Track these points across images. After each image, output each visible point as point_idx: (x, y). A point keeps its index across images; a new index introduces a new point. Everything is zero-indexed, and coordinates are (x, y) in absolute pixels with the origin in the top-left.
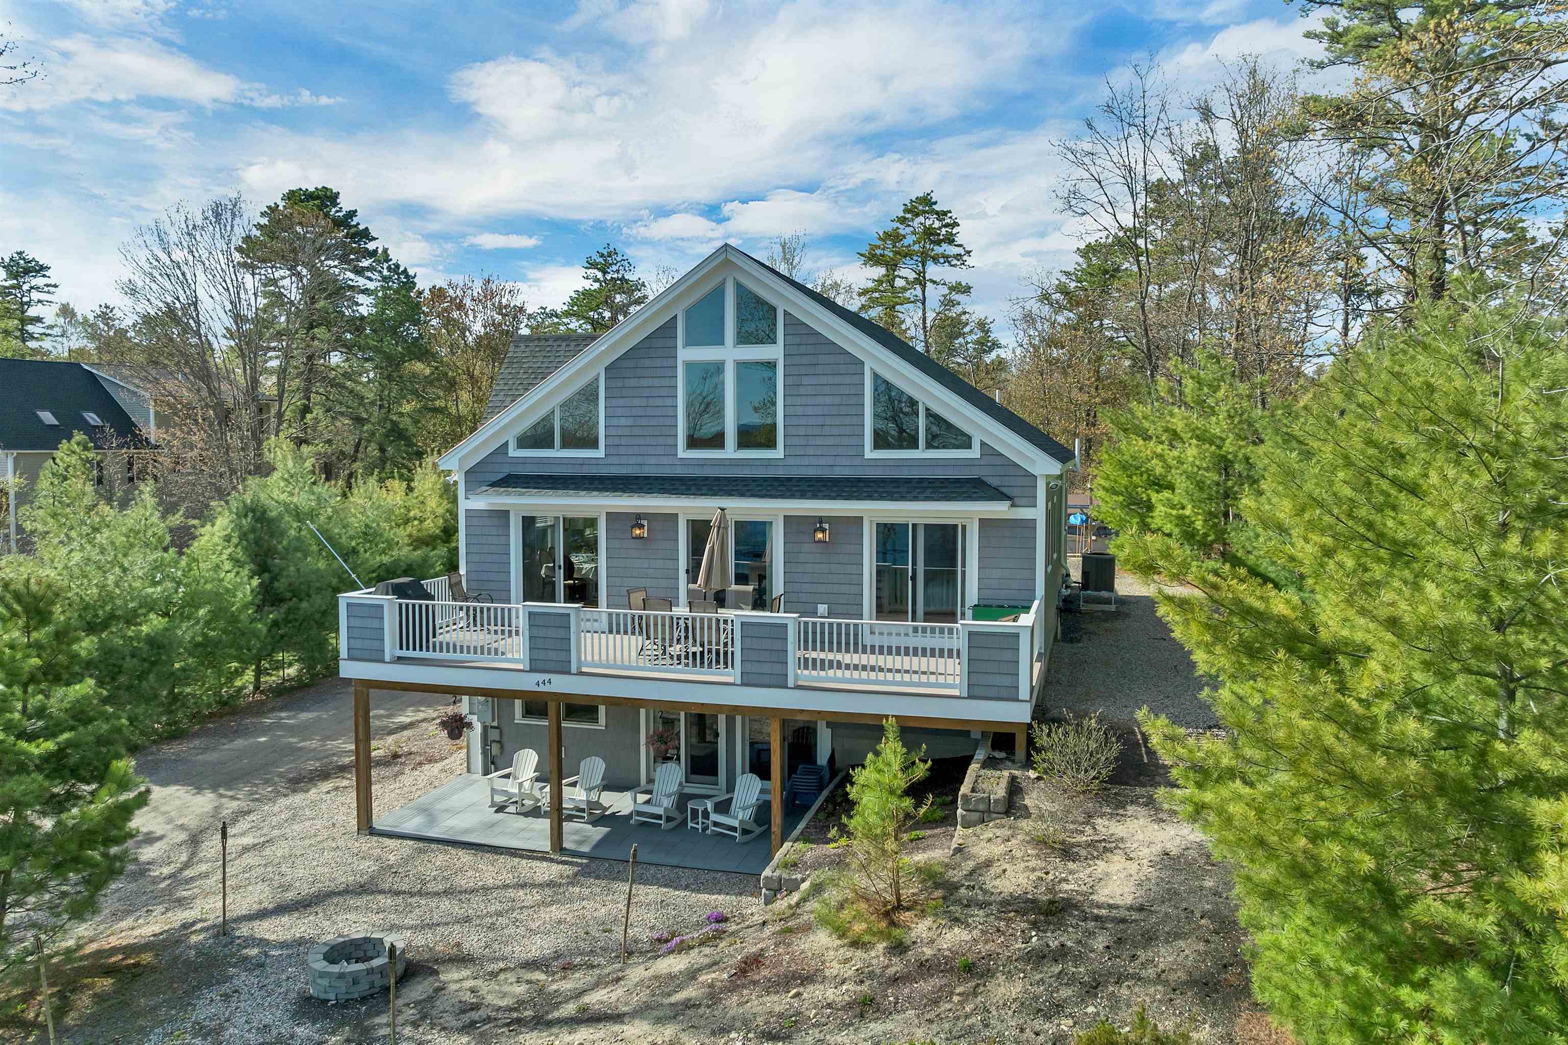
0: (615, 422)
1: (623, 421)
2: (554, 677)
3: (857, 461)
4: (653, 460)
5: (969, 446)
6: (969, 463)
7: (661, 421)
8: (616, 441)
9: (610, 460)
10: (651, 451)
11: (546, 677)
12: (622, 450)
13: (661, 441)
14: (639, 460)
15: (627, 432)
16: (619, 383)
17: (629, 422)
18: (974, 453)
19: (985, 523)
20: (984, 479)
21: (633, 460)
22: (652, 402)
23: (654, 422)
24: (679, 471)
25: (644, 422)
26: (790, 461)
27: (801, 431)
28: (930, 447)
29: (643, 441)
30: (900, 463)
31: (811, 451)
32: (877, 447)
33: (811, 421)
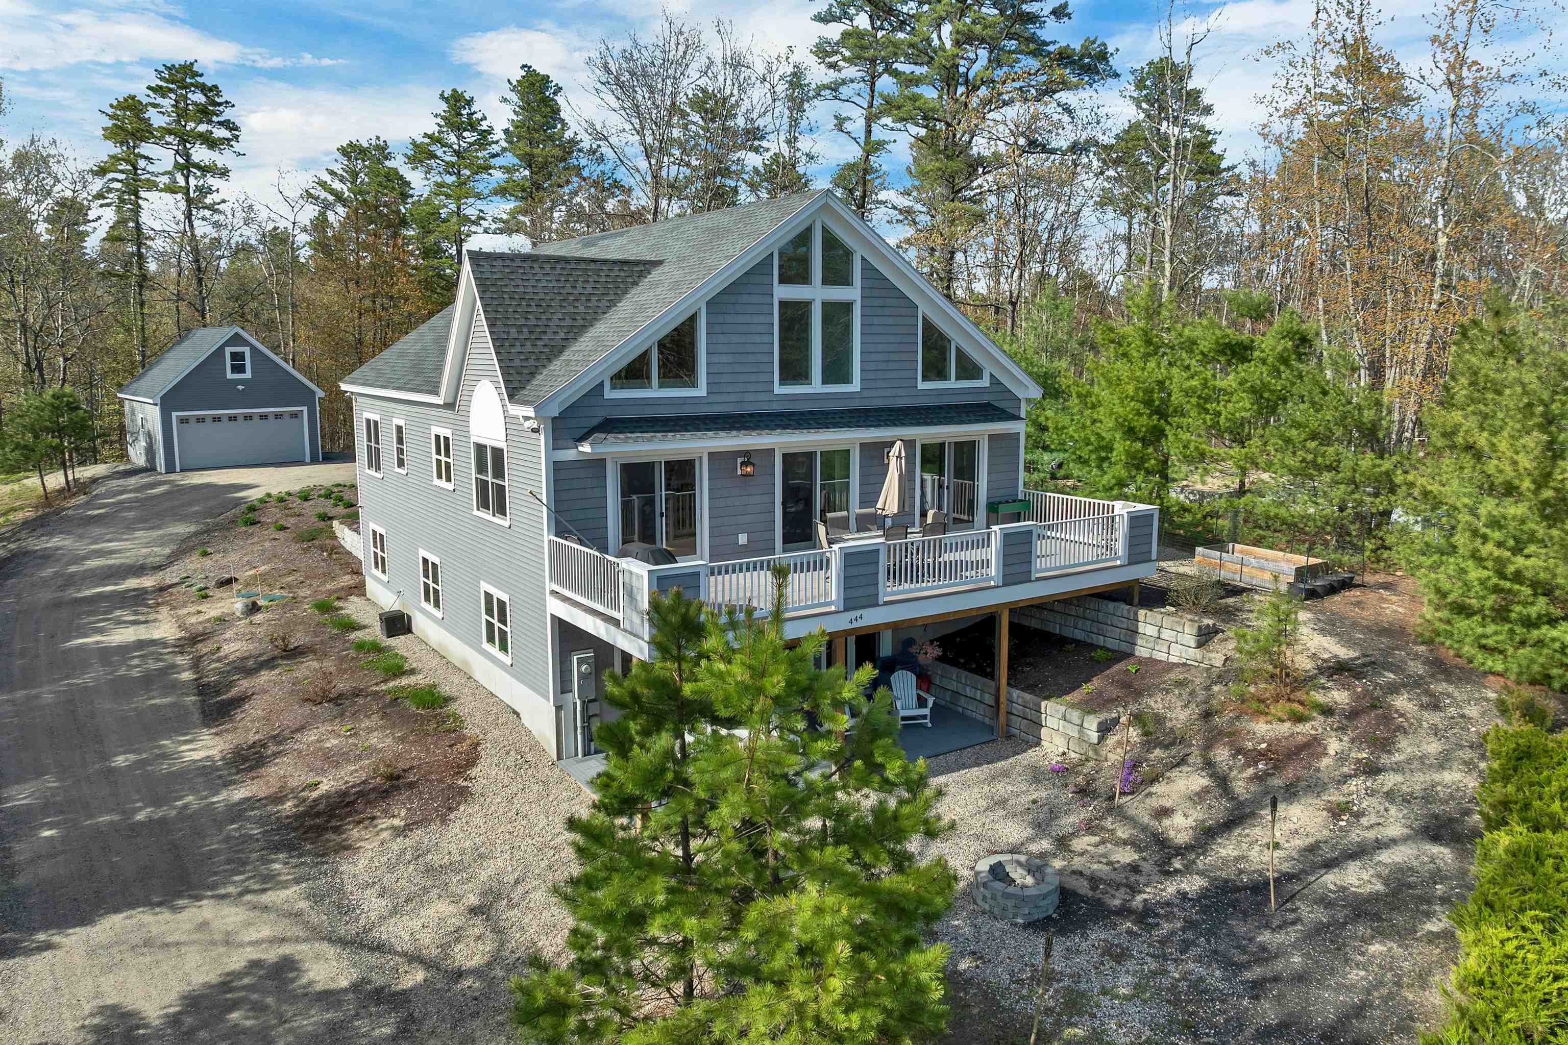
0: (717, 359)
1: (724, 359)
2: (864, 612)
3: (912, 392)
4: (751, 397)
5: (980, 378)
6: (979, 391)
7: (758, 358)
8: (717, 379)
9: (712, 399)
10: (752, 388)
11: (858, 613)
12: (725, 388)
13: (759, 377)
14: (739, 397)
15: (727, 369)
16: (720, 319)
17: (729, 359)
18: (986, 382)
19: (992, 438)
20: (991, 403)
21: (733, 398)
22: (751, 338)
23: (751, 358)
24: (775, 407)
25: (743, 359)
26: (865, 394)
27: (873, 366)
28: (958, 378)
29: (742, 378)
30: (940, 393)
31: (879, 384)
32: (925, 378)
33: (880, 357)
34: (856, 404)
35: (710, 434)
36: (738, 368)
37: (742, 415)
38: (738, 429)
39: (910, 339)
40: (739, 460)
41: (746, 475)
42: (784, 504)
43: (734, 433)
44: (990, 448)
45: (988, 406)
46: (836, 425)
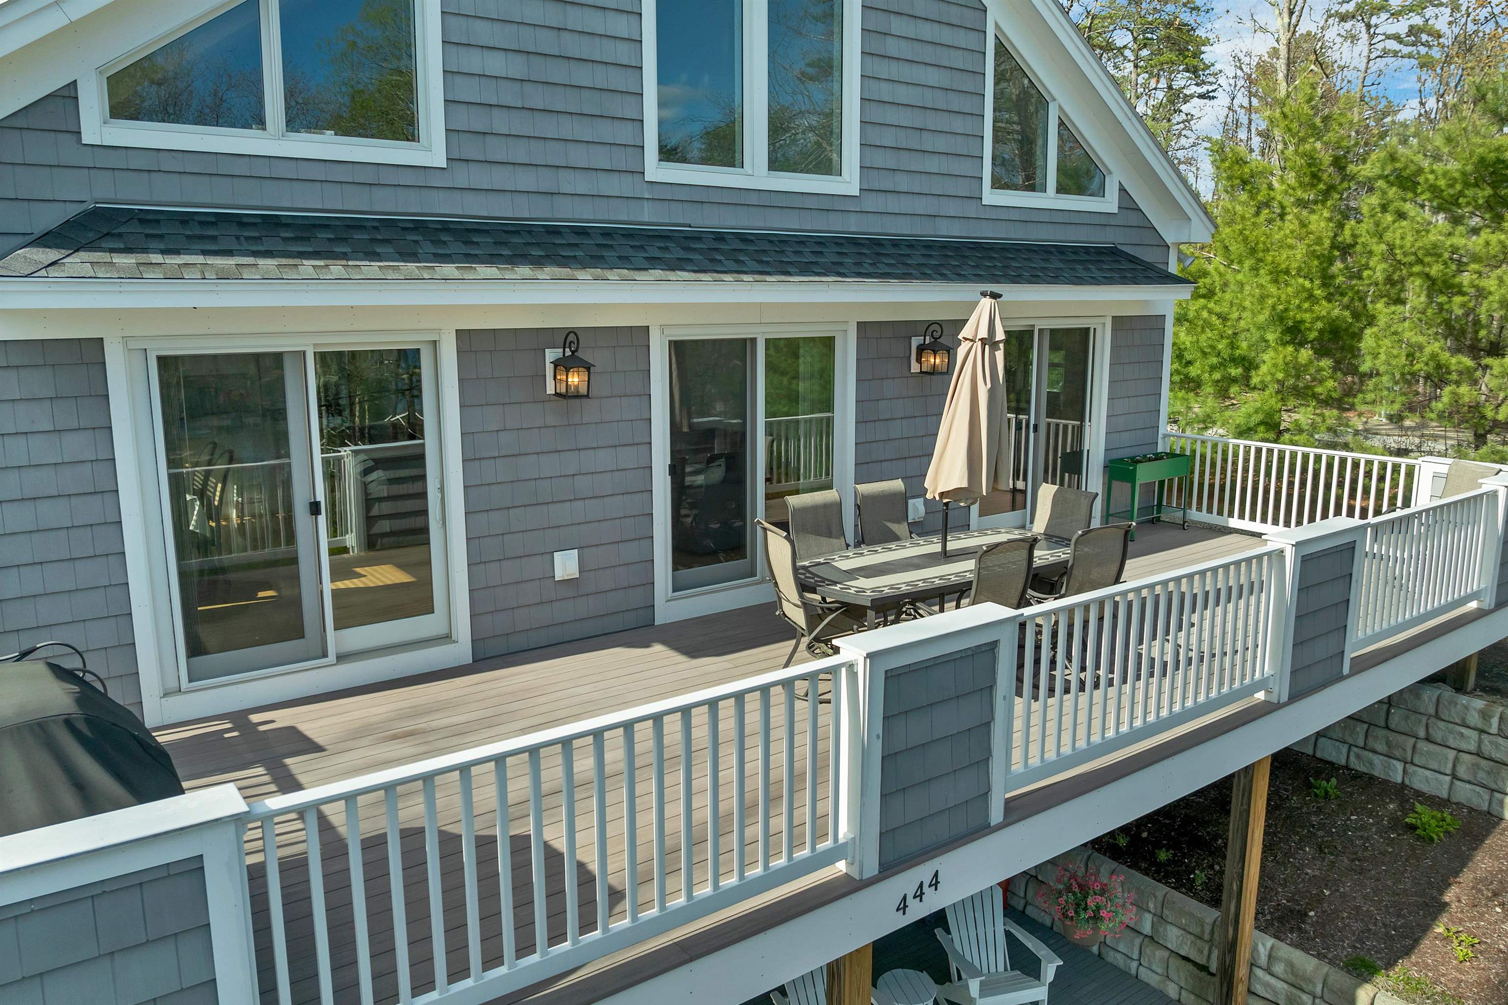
0: (473, 61)
1: (495, 64)
2: (946, 864)
3: (970, 209)
4: (581, 184)
5: (1101, 192)
6: (1101, 220)
7: (600, 77)
8: (477, 121)
9: (463, 177)
10: (578, 156)
11: (923, 873)
12: (498, 150)
13: (605, 131)
14: (545, 181)
15: (509, 95)
17: (516, 67)
18: (1109, 204)
19: (1116, 325)
20: (1119, 247)
21: (525, 180)
23: (583, 76)
24: (650, 217)
25: (558, 72)
26: (872, 203)
27: (888, 138)
28: (1061, 189)
29: (549, 127)
30: (1029, 217)
31: (903, 183)
32: (998, 184)
33: (905, 118)
34: (853, 226)
35: (449, 269)
36: (538, 98)
37: (554, 231)
38: (538, 262)
39: (968, 84)
40: (551, 355)
41: (566, 396)
42: (676, 470)
43: (524, 271)
44: (1115, 348)
45: (1114, 253)
46: (806, 269)
